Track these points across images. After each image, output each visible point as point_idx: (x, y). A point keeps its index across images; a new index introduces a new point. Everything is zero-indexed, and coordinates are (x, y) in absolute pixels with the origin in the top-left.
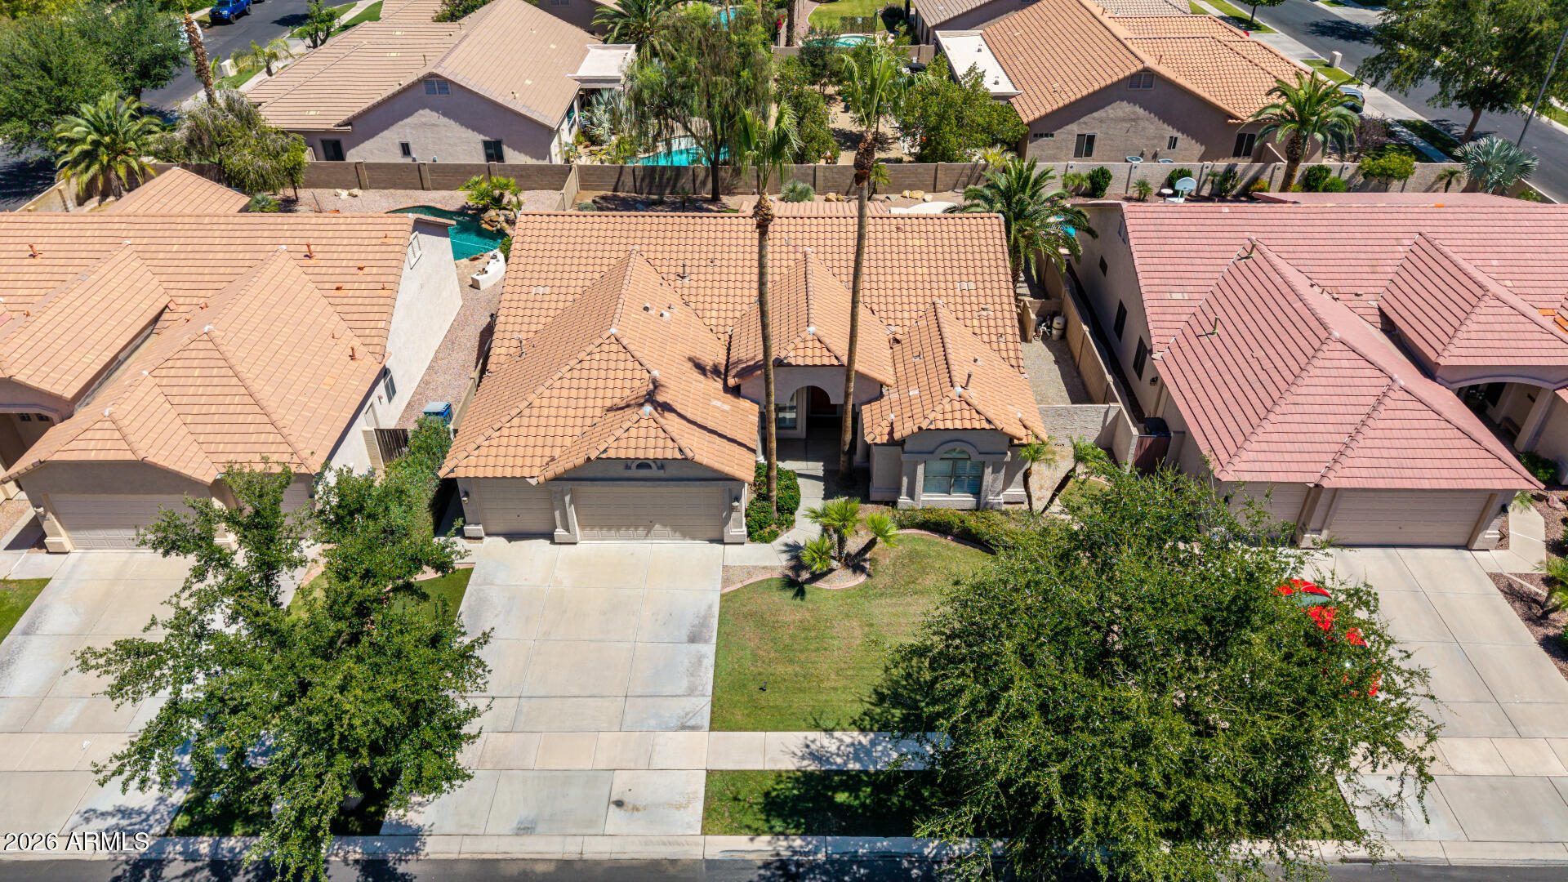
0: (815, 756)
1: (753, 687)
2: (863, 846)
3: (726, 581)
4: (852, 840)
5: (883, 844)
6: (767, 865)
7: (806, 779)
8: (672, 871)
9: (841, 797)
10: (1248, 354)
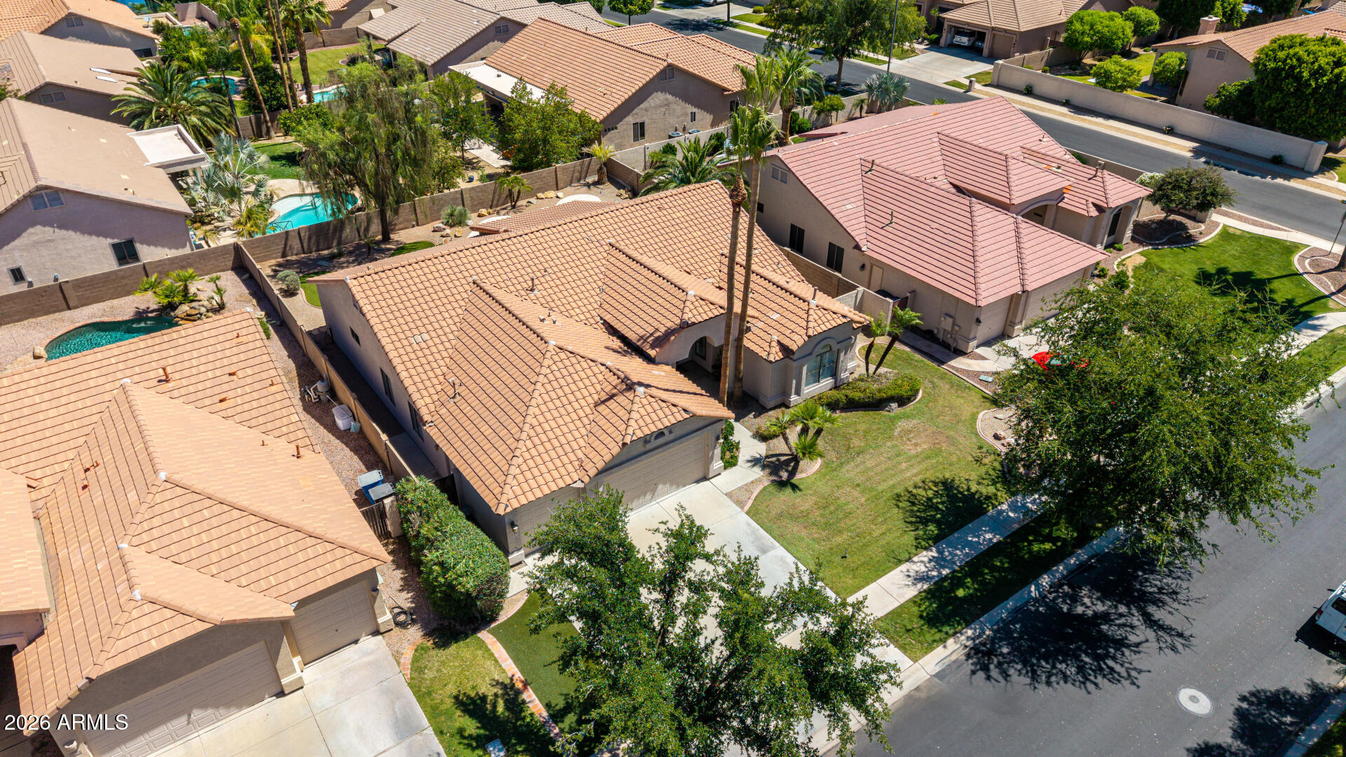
0: (920, 578)
1: (837, 559)
2: (1003, 611)
3: (740, 504)
4: (994, 612)
5: (1010, 604)
6: (968, 656)
7: (930, 594)
8: (923, 695)
9: (961, 593)
10: (928, 228)
